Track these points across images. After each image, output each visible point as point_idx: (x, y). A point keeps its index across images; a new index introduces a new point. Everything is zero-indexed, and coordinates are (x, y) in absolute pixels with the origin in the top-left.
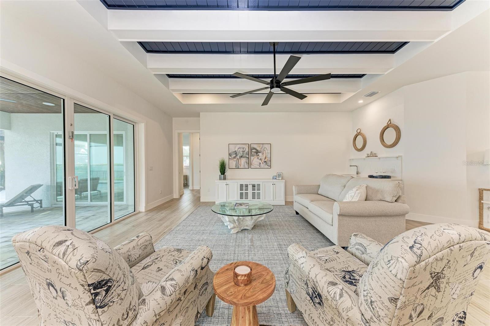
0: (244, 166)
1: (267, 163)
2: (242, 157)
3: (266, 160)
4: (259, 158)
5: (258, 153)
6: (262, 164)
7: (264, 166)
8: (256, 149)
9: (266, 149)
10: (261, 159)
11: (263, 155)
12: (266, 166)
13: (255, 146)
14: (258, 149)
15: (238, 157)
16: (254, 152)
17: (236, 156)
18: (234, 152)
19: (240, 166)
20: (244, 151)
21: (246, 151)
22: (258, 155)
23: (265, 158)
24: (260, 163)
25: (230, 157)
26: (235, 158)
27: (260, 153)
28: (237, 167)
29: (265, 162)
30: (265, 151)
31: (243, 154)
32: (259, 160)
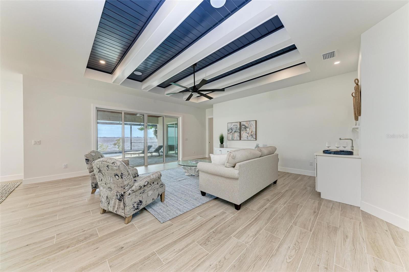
0: (237, 138)
1: (252, 136)
2: (235, 132)
3: (252, 134)
4: (247, 132)
5: (246, 129)
6: (249, 137)
7: (251, 138)
8: (245, 126)
9: (252, 125)
10: (248, 133)
11: (250, 130)
12: (252, 139)
13: (244, 123)
14: (247, 125)
15: (233, 132)
16: (244, 128)
17: (232, 131)
18: (231, 128)
19: (234, 138)
20: (237, 128)
21: (238, 127)
22: (247, 130)
23: (252, 132)
24: (248, 136)
25: (228, 132)
26: (231, 132)
27: (248, 128)
28: (233, 139)
29: (251, 135)
30: (251, 127)
31: (236, 129)
32: (247, 134)
